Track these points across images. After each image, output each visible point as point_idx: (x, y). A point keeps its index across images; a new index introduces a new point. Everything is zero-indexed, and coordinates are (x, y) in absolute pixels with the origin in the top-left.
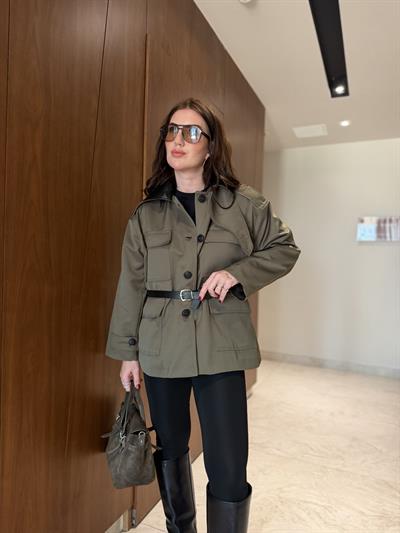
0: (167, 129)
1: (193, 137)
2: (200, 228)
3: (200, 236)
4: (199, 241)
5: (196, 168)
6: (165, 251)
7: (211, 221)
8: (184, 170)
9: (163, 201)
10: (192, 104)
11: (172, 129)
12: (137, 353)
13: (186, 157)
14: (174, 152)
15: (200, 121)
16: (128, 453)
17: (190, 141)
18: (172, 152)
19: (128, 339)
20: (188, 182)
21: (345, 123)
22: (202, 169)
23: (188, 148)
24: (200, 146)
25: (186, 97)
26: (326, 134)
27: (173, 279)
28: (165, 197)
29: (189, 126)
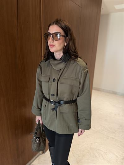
10: (56, 23)
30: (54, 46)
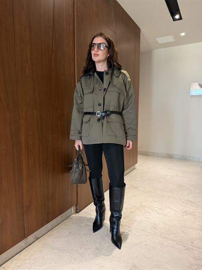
0: (91, 46)
1: (102, 48)
2: (105, 85)
3: (105, 89)
4: (104, 91)
5: (104, 61)
6: (91, 95)
7: (110, 83)
8: (99, 62)
9: (91, 75)
10: (101, 35)
11: (93, 45)
12: (81, 137)
13: (99, 56)
14: (94, 54)
15: (104, 41)
16: (76, 171)
17: (101, 50)
18: (94, 55)
19: (77, 131)
20: (100, 67)
21: (183, 34)
22: (106, 61)
23: (100, 52)
24: (105, 51)
25: (98, 32)
26: (174, 40)
27: (94, 106)
28: (91, 73)
29: (100, 44)
30: (98, 55)
